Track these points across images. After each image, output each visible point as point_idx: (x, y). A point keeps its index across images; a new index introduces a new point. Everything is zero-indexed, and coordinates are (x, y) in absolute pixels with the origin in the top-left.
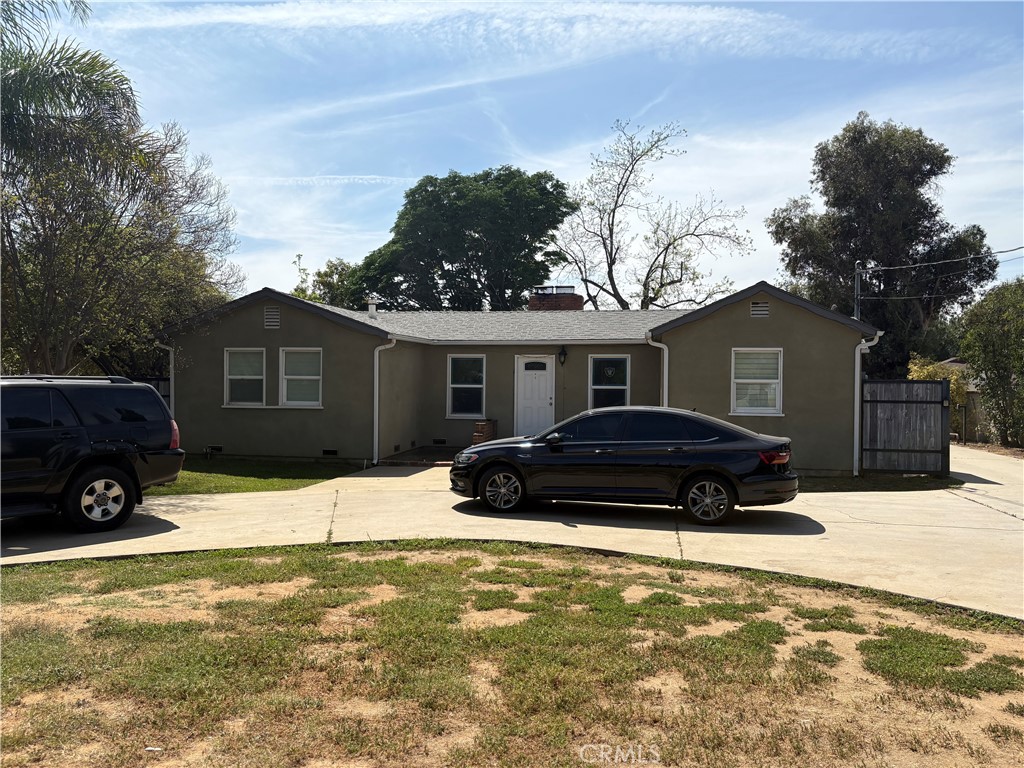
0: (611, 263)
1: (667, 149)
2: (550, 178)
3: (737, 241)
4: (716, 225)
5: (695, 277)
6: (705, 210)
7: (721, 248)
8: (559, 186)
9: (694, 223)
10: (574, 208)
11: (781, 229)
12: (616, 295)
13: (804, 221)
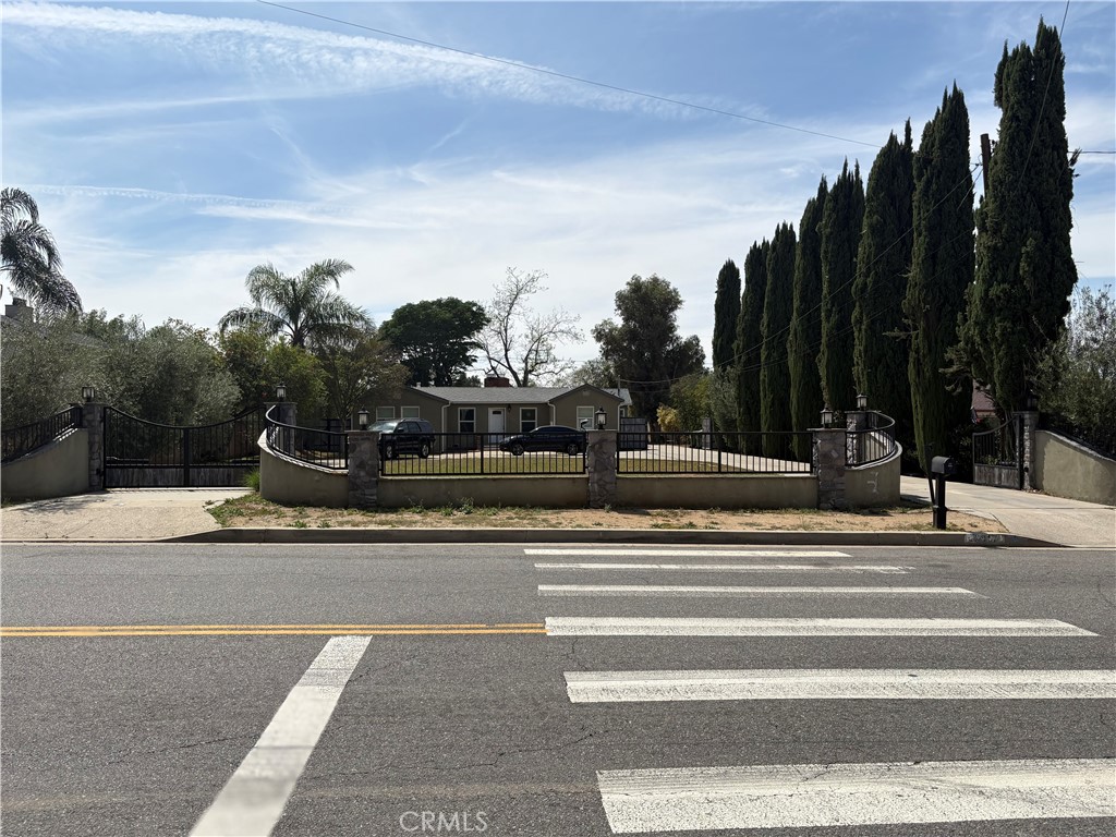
0: (507, 351)
1: (538, 286)
2: (475, 305)
3: (576, 336)
4: (563, 326)
5: (555, 360)
6: (558, 317)
7: (566, 339)
8: (480, 308)
9: (552, 325)
10: (489, 321)
11: (599, 335)
12: (510, 368)
13: (611, 331)
